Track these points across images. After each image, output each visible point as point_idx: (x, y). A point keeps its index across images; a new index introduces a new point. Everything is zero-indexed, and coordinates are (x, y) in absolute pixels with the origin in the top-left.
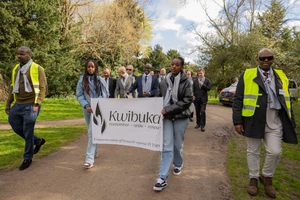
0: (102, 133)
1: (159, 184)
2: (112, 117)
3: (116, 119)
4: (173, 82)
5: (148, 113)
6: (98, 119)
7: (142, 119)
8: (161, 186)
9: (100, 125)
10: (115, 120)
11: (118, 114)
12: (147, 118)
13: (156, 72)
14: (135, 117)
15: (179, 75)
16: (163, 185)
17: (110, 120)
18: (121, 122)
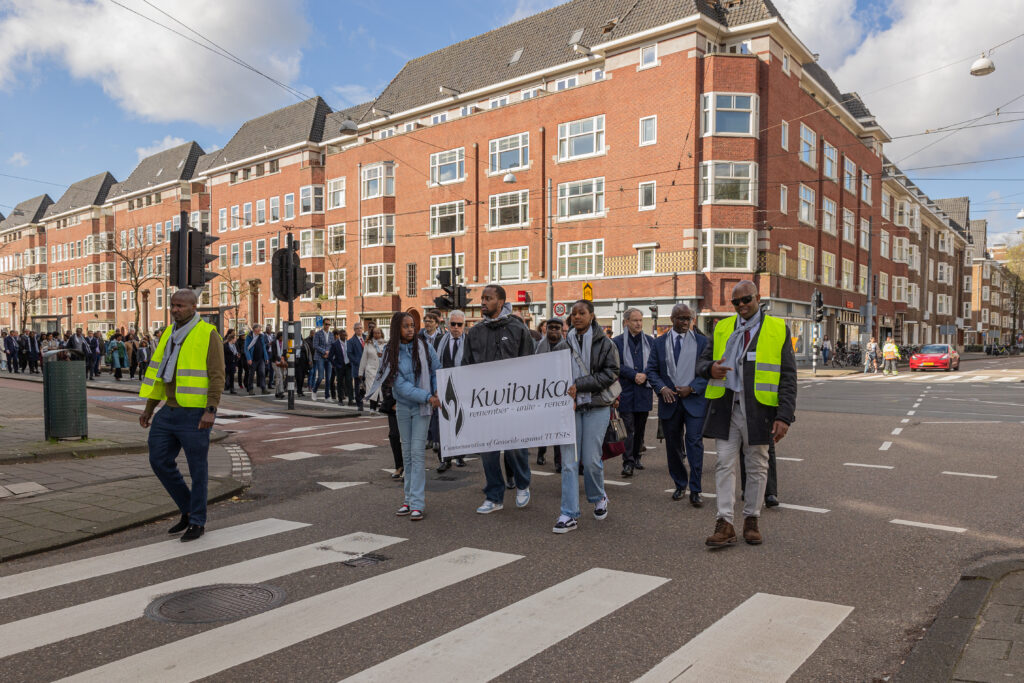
0: (457, 433)
1: (562, 523)
2: (476, 401)
3: (483, 402)
4: (581, 343)
5: (545, 380)
6: (450, 408)
7: (533, 394)
8: (566, 527)
9: (454, 419)
10: (482, 405)
11: (487, 392)
12: (543, 391)
13: (554, 325)
14: (519, 392)
15: (590, 330)
16: (568, 524)
17: (472, 406)
18: (494, 407)
